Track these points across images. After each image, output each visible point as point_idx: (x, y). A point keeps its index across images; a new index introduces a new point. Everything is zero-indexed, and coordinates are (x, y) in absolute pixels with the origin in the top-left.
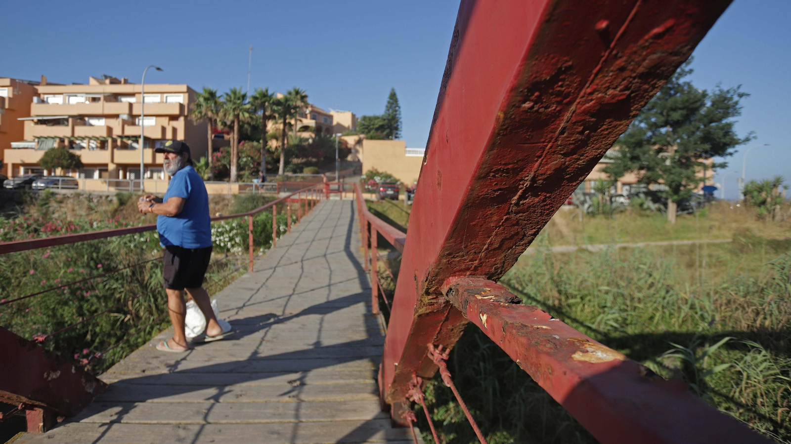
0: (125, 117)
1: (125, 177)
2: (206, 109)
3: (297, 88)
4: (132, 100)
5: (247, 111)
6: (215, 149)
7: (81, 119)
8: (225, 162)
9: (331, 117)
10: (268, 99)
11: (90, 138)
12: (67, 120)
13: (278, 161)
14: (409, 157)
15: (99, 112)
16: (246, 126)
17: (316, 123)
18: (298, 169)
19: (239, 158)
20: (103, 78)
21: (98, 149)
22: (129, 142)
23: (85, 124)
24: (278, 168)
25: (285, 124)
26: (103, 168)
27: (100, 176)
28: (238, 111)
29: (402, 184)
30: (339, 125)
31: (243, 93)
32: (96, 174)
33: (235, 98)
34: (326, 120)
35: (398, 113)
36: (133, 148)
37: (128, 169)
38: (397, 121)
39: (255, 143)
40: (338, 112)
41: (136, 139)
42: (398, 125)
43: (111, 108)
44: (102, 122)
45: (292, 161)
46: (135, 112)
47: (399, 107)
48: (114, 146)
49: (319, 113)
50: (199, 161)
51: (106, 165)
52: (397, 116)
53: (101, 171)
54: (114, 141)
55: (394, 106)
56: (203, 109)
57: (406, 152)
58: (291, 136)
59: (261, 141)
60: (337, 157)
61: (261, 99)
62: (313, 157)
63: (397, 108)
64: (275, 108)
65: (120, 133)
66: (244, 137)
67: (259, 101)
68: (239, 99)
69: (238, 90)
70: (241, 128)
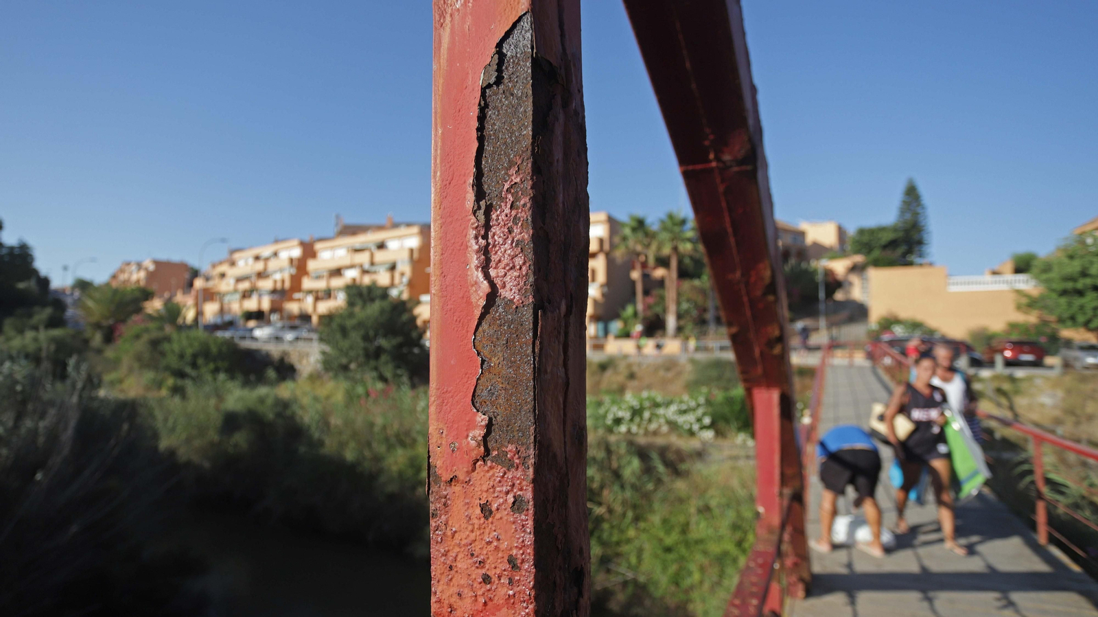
2: (635, 244)
5: (689, 240)
6: (646, 292)
8: (658, 309)
9: (802, 234)
16: (687, 260)
19: (678, 303)
28: (677, 241)
30: (816, 244)
33: (672, 225)
34: (795, 240)
38: (921, 231)
40: (813, 224)
42: (923, 237)
50: (625, 311)
55: (914, 206)
56: (631, 243)
57: (947, 285)
59: (704, 277)
60: (821, 296)
66: (683, 273)
68: (677, 225)
70: (680, 263)
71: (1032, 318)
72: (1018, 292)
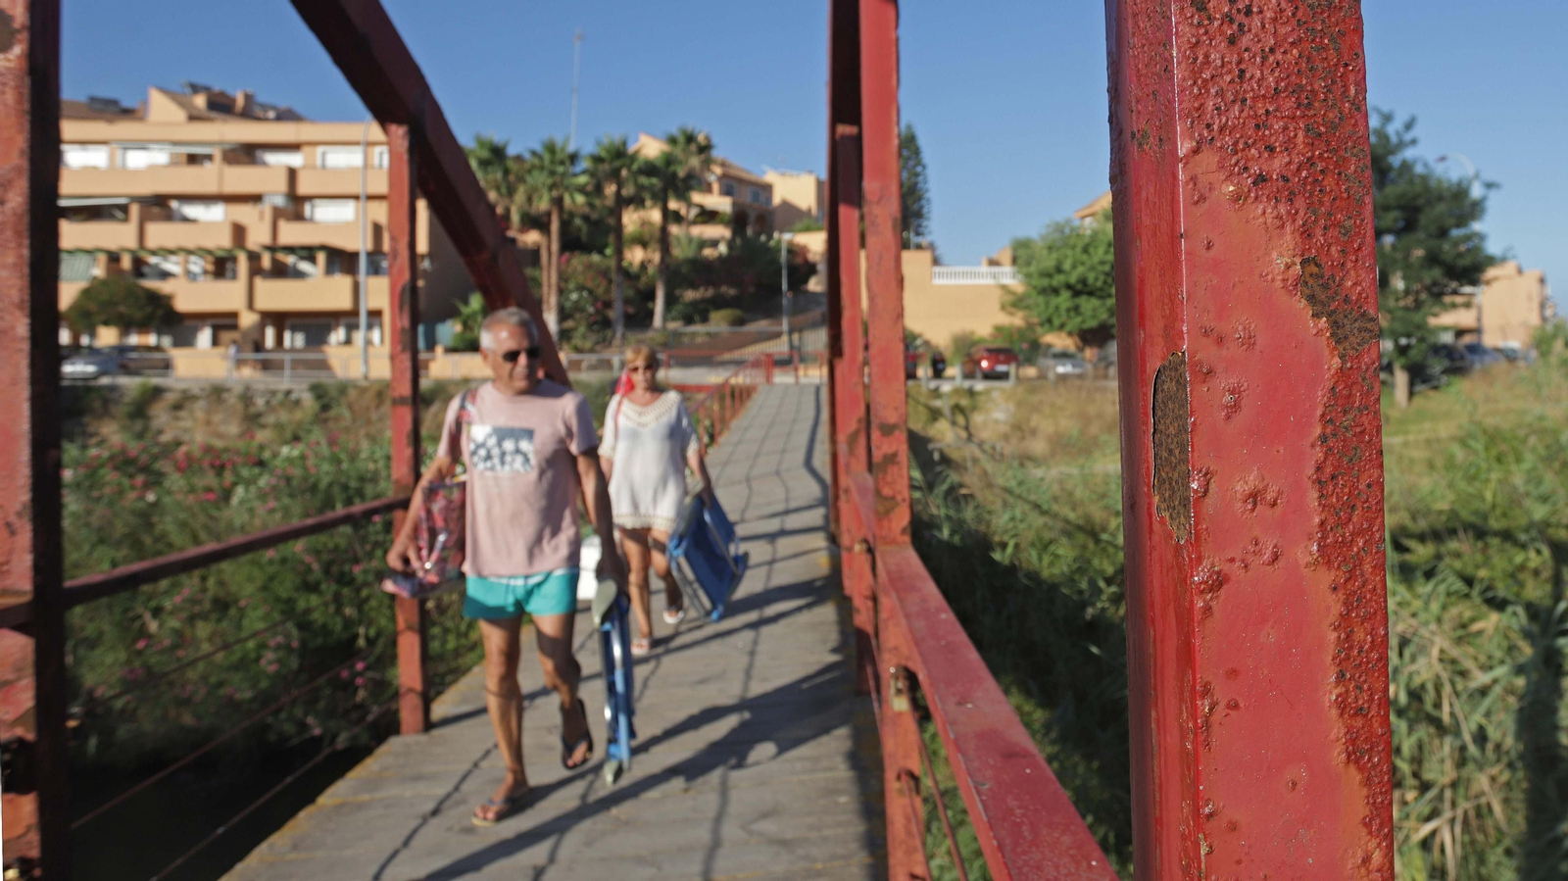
0: (280, 201)
1: (279, 340)
3: (690, 128)
4: (295, 160)
5: (582, 190)
7: (159, 206)
9: (768, 188)
10: (627, 161)
11: (190, 252)
12: (124, 209)
13: (651, 296)
14: (940, 287)
15: (211, 188)
16: (578, 221)
17: (734, 204)
18: (697, 313)
19: (561, 292)
20: (188, 90)
21: (209, 278)
22: (290, 260)
23: (169, 216)
24: (650, 314)
25: (666, 213)
26: (223, 323)
27: (215, 342)
28: (561, 190)
29: (927, 343)
30: (787, 206)
31: (571, 148)
32: (204, 337)
33: (553, 162)
34: (756, 196)
35: (920, 178)
36: (299, 275)
37: (288, 322)
38: (920, 198)
39: (596, 258)
40: (783, 174)
41: (308, 253)
42: (922, 207)
43: (241, 178)
44: (216, 213)
45: (681, 296)
46: (303, 189)
47: (924, 167)
48: (256, 270)
49: (741, 181)
50: (466, 302)
51: (234, 315)
52: (919, 185)
53: (217, 330)
54: (254, 258)
55: (911, 163)
57: (932, 276)
58: (678, 239)
59: (609, 251)
60: (785, 286)
61: (612, 161)
62: (732, 284)
63: (919, 169)
64: (643, 180)
65: (267, 239)
66: (571, 243)
67: (606, 167)
68: (562, 163)
69: (559, 141)
70: (565, 225)
71: (1017, 320)
72: (1004, 287)
